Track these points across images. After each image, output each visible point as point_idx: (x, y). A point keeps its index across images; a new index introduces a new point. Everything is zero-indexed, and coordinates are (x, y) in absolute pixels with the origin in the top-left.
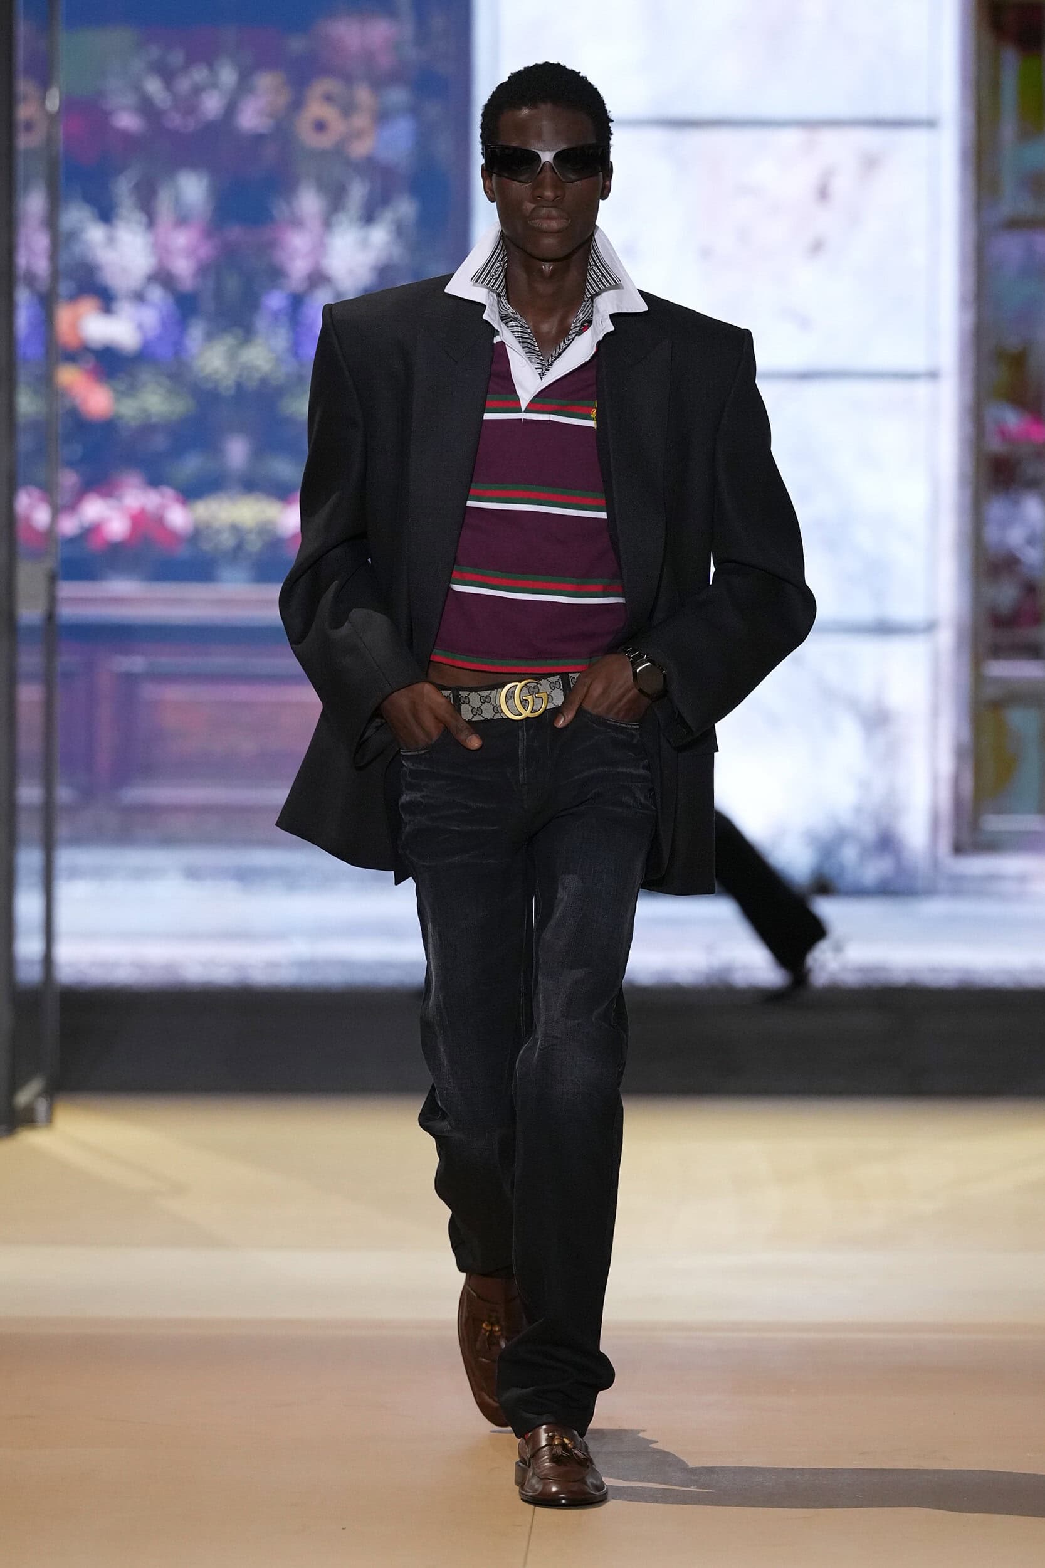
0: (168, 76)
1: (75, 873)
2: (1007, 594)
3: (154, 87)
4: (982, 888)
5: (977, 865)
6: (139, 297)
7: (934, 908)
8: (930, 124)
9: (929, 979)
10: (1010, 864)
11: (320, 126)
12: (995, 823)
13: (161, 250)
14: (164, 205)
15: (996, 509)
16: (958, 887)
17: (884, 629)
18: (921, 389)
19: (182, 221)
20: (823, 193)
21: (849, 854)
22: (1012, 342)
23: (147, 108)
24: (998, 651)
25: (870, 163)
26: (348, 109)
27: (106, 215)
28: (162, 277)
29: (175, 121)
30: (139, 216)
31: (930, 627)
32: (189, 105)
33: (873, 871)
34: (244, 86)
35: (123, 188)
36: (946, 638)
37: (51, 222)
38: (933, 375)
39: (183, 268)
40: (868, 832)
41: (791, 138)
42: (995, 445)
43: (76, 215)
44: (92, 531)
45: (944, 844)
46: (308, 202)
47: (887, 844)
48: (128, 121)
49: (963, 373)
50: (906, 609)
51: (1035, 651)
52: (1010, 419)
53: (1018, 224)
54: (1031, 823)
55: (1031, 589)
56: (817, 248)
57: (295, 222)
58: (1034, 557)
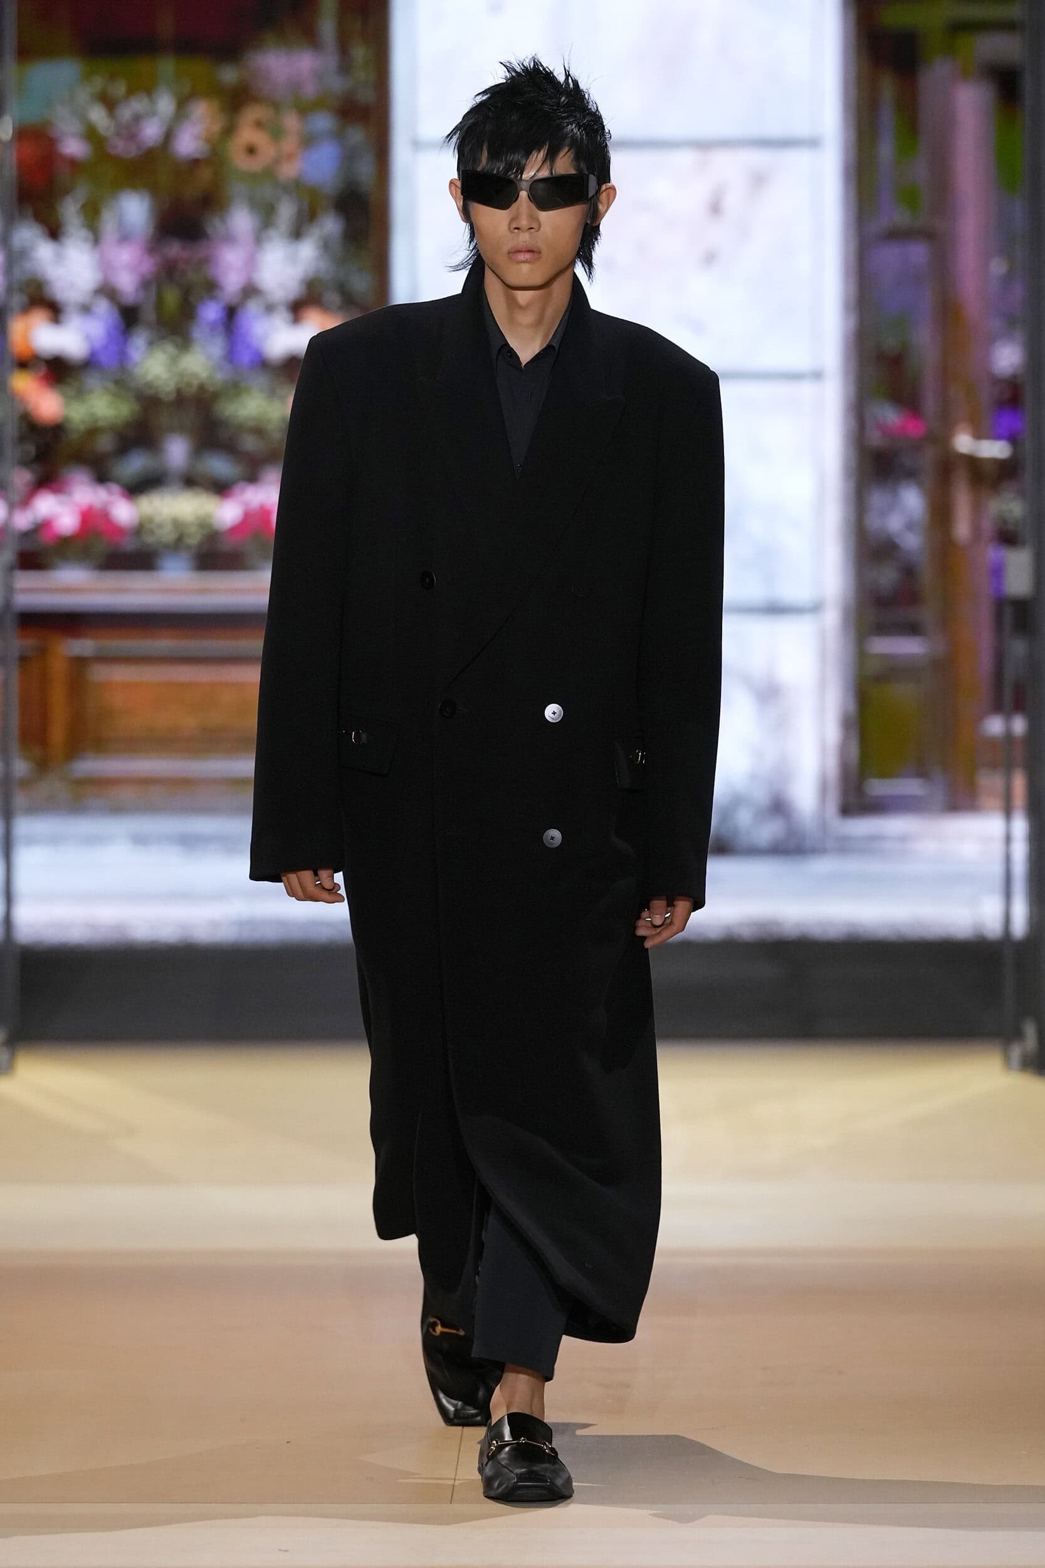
0: (110, 104)
1: (31, 841)
2: (887, 577)
3: (98, 115)
4: (868, 847)
5: (862, 826)
6: (86, 309)
7: (821, 866)
8: (813, 143)
9: (817, 932)
10: (893, 825)
11: (251, 150)
12: (878, 787)
13: (105, 265)
14: (108, 224)
15: (877, 498)
16: (844, 847)
17: (776, 609)
18: (807, 389)
19: (124, 238)
20: (715, 208)
21: (744, 817)
22: (890, 343)
23: (91, 135)
24: (883, 629)
25: (759, 180)
26: (277, 133)
27: (54, 233)
28: (107, 291)
29: (120, 147)
30: (84, 233)
31: (815, 608)
32: (130, 132)
33: (768, 832)
34: (181, 113)
35: (70, 211)
36: (832, 618)
37: (4, 240)
38: (817, 375)
39: (127, 282)
40: (761, 795)
41: (685, 159)
42: (875, 439)
43: (27, 235)
44: (44, 526)
45: (832, 807)
46: (241, 220)
47: (779, 807)
48: (73, 147)
49: (846, 373)
50: (795, 591)
51: (912, 629)
52: (890, 415)
53: (895, 235)
54: (911, 787)
55: (909, 571)
56: (710, 258)
57: (230, 239)
58: (912, 542)
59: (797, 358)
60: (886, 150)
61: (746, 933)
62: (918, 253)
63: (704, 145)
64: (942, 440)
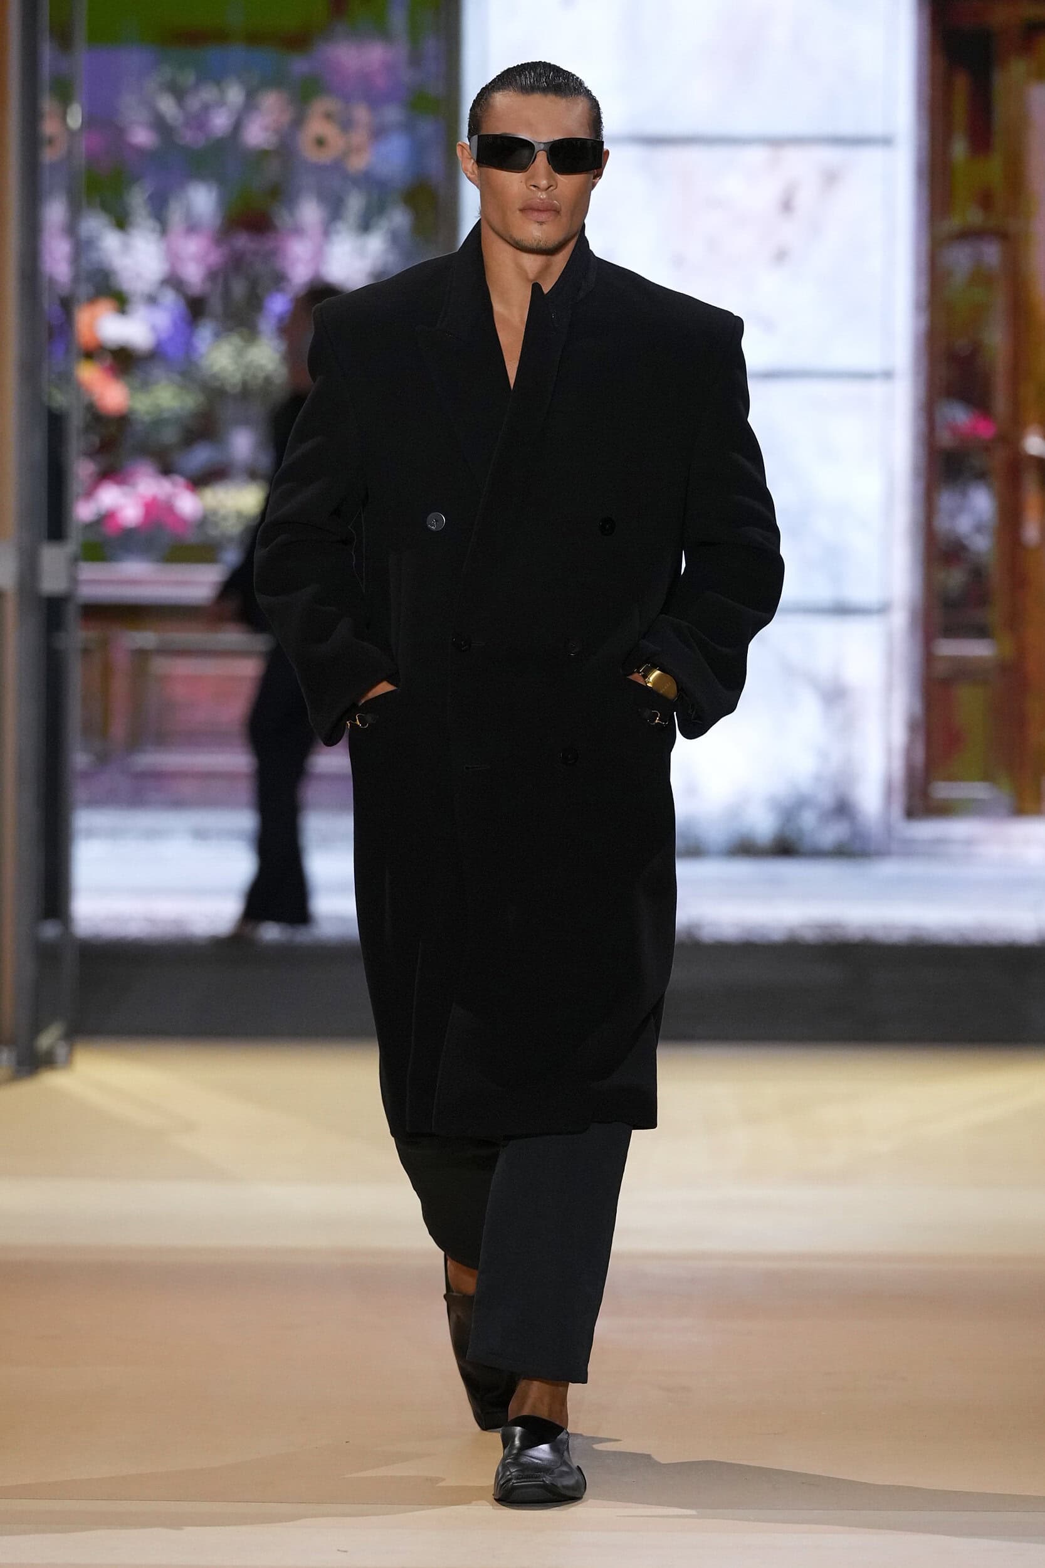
0: (179, 93)
1: (91, 833)
2: (955, 579)
3: (167, 105)
4: (933, 850)
5: (927, 829)
6: (152, 300)
7: (887, 869)
8: (886, 141)
9: (880, 936)
10: (958, 829)
11: (320, 142)
12: (943, 790)
13: (173, 257)
14: (176, 216)
15: (946, 500)
16: (909, 850)
17: (842, 610)
18: (877, 390)
19: (192, 228)
20: (787, 206)
21: (808, 820)
22: (962, 345)
23: (160, 125)
24: (952, 631)
25: (831, 178)
26: (346, 125)
27: (122, 223)
28: (173, 281)
29: (189, 137)
30: (151, 223)
31: (883, 609)
32: (199, 121)
33: (831, 834)
34: (250, 104)
35: (138, 199)
36: (899, 620)
37: (71, 229)
38: (887, 375)
39: (194, 274)
40: (826, 798)
41: (757, 155)
42: (945, 439)
43: (95, 224)
44: (107, 517)
45: (897, 810)
46: (310, 212)
47: (843, 809)
48: (142, 137)
49: (917, 373)
50: (862, 592)
51: (981, 632)
52: (959, 416)
53: (967, 235)
54: (978, 790)
55: (978, 574)
56: (781, 256)
57: (298, 231)
58: (982, 544)
59: (867, 358)
60: (959, 149)
61: (810, 936)
62: (992, 253)
63: (776, 142)
64: (1011, 439)
